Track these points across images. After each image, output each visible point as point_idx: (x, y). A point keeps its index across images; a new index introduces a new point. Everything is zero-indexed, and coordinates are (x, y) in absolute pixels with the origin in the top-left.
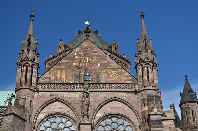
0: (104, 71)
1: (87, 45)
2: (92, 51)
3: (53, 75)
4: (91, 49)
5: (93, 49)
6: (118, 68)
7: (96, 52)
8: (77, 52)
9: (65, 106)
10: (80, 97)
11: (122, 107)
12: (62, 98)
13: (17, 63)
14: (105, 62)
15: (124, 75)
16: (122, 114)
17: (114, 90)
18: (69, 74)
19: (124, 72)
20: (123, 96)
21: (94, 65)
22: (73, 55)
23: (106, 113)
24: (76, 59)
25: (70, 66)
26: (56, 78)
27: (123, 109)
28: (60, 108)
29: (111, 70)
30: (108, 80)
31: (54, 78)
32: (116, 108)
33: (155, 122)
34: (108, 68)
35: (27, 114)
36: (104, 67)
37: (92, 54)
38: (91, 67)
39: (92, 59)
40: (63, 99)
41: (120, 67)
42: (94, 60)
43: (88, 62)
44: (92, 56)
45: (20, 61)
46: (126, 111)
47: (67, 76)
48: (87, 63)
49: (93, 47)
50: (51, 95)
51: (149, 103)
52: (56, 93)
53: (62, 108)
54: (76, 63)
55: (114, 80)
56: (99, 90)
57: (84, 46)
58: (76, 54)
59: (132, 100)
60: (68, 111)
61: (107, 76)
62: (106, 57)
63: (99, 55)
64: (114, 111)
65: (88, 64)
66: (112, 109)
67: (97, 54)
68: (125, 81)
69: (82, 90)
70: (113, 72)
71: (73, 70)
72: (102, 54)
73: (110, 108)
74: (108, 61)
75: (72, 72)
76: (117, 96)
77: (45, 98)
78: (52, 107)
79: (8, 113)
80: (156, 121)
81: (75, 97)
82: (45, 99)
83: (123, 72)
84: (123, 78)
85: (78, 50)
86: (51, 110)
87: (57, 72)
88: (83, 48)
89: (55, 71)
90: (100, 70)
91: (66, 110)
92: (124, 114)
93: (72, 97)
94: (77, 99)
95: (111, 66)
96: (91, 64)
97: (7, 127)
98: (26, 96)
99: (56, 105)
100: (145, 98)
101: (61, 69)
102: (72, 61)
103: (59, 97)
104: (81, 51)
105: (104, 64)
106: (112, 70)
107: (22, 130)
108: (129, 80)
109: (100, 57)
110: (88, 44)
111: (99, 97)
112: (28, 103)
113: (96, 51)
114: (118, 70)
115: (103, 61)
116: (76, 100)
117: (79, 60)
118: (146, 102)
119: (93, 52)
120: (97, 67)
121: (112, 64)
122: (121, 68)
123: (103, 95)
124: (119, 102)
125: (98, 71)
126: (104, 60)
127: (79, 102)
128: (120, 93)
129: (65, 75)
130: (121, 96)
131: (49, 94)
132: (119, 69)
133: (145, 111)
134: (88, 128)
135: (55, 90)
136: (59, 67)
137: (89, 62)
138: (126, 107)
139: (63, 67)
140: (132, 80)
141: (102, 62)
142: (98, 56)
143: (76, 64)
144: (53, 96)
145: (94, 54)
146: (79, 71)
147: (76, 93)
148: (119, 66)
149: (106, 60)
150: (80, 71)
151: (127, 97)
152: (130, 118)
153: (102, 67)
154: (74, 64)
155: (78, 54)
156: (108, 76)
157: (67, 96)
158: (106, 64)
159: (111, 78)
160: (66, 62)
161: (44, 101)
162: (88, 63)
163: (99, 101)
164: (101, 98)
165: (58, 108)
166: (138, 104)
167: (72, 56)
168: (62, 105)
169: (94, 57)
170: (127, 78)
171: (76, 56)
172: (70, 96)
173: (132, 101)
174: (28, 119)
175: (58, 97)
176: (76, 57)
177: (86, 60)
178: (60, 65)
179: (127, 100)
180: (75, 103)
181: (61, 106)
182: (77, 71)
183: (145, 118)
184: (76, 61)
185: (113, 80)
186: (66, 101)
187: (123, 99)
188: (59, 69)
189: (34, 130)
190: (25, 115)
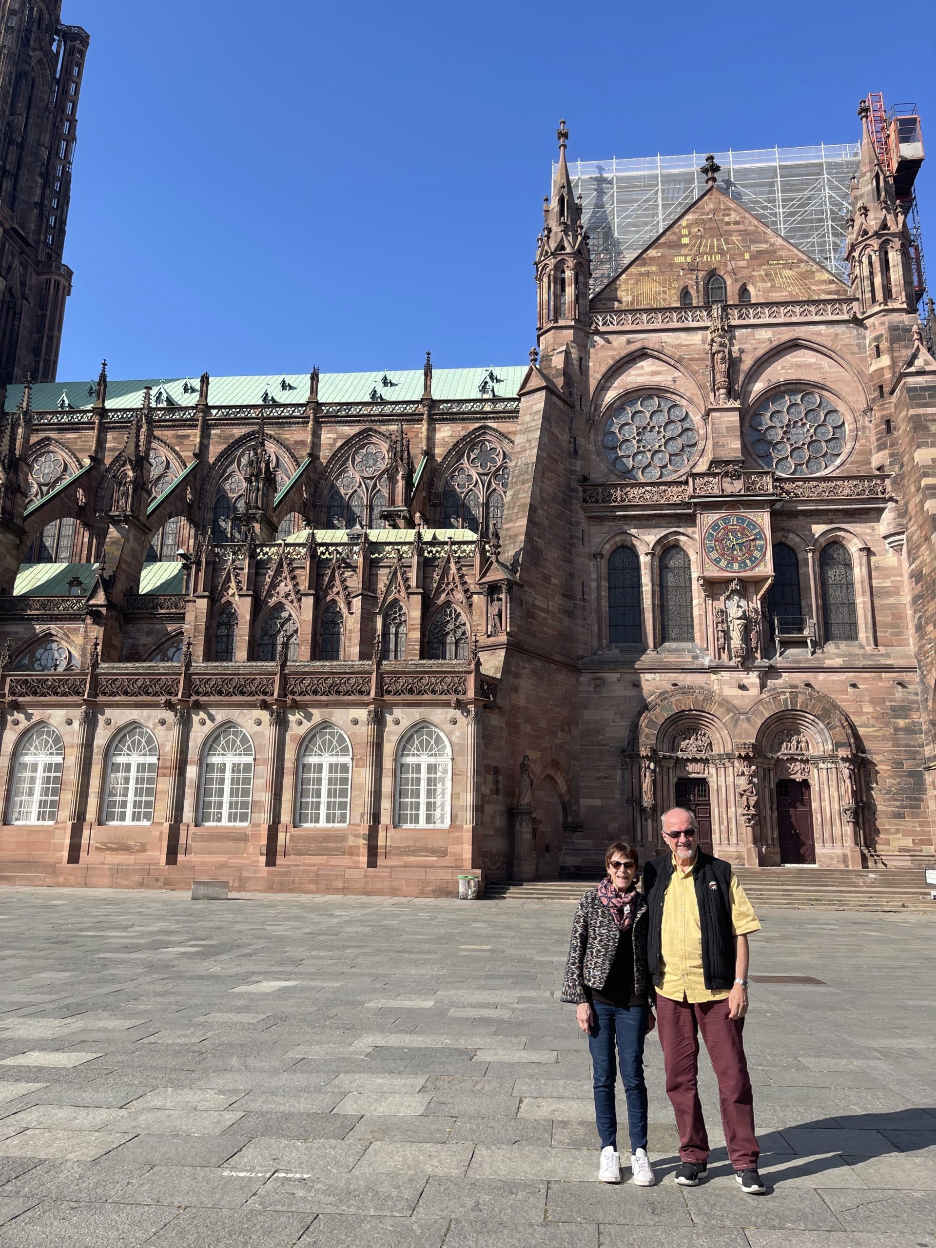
0: (763, 273)
1: (711, 206)
2: (727, 219)
3: (627, 290)
4: (723, 215)
5: (729, 215)
6: (800, 261)
7: (736, 223)
8: (688, 226)
9: (664, 367)
10: (704, 342)
11: (815, 364)
12: (657, 347)
13: (536, 264)
14: (764, 246)
15: (816, 279)
16: (816, 380)
17: (794, 319)
18: (670, 285)
19: (817, 271)
20: (819, 334)
21: (733, 259)
22: (675, 234)
23: (774, 381)
24: (686, 245)
25: (671, 265)
26: (635, 299)
27: (819, 368)
28: (654, 373)
29: (779, 269)
30: (774, 295)
31: (630, 298)
32: (799, 366)
33: (919, 393)
34: (772, 264)
35: (575, 391)
36: (760, 261)
37: (726, 228)
38: (726, 265)
39: (727, 243)
40: (661, 349)
41: (805, 258)
42: (734, 243)
43: (718, 249)
44: (729, 233)
45: (543, 258)
46: (827, 372)
47: (664, 292)
48: (715, 253)
49: (730, 209)
50: (629, 342)
51: (894, 346)
52: (643, 336)
53: (658, 373)
54: (686, 256)
55: (791, 293)
56: (752, 321)
57: (704, 208)
58: (685, 232)
59: (843, 343)
60: (674, 381)
61: (769, 284)
62: (765, 233)
63: (746, 230)
64: (794, 375)
65: (719, 257)
66: (790, 371)
67: (741, 227)
68: (819, 294)
69: (709, 324)
70: (787, 273)
71: (679, 275)
72: (752, 228)
73: (783, 368)
74: (772, 245)
75: (678, 280)
76: (801, 335)
77: (614, 349)
79: (533, 388)
80: (923, 389)
81: (691, 342)
82: (614, 353)
83: (813, 272)
84: (813, 287)
85: (688, 220)
86: (630, 379)
87: (638, 281)
88: (702, 214)
89: (632, 281)
90: (750, 269)
91: (670, 378)
92: (821, 381)
93: (684, 343)
94: (698, 347)
95: (781, 258)
96: (725, 256)
97: (533, 420)
99: (642, 367)
100: (882, 335)
101: (648, 274)
102: (674, 251)
103: (651, 346)
104: (696, 222)
105: (760, 252)
106: (784, 268)
107: (567, 429)
108: (830, 293)
109: (749, 234)
110: (714, 203)
111: (755, 339)
112: (575, 362)
113: (738, 219)
114: (799, 266)
115: (758, 245)
116: (693, 350)
117: (693, 246)
118: (884, 345)
119: (728, 224)
120: (743, 264)
121: (781, 253)
122: (807, 262)
123: (765, 334)
124: (806, 351)
125: (745, 273)
126: (760, 242)
127: (703, 356)
129: (657, 288)
130: (813, 333)
131: (624, 338)
132: (802, 265)
133: (882, 368)
134: (731, 419)
135: (638, 328)
136: (643, 269)
137: (721, 252)
138: (825, 362)
139: (654, 268)
140: (837, 292)
141: (753, 248)
142: (744, 233)
143: (686, 259)
144: (633, 342)
145: (733, 227)
146: (694, 277)
148: (801, 255)
149: (766, 242)
150: (697, 277)
151: (828, 335)
152: (839, 391)
153: (754, 262)
154: (679, 260)
155: (690, 232)
156: (773, 286)
157: (669, 341)
158: (766, 252)
159: (780, 289)
160: (659, 254)
161: (613, 357)
162: (718, 253)
163: (755, 349)
164: (759, 343)
165: (647, 374)
166: (860, 353)
167: (675, 238)
168: (659, 366)
169: (731, 236)
170: (823, 287)
171: (686, 236)
172: (677, 342)
173: (843, 345)
174: (578, 403)
175: (646, 344)
176: (685, 241)
177: (712, 247)
178: (644, 265)
179: (829, 344)
180: (691, 360)
181: (654, 368)
182: (689, 276)
183: (881, 387)
184: (684, 251)
185: (785, 293)
186: (669, 354)
187: (818, 340)
188: (641, 274)
189: (592, 432)
190: (570, 393)
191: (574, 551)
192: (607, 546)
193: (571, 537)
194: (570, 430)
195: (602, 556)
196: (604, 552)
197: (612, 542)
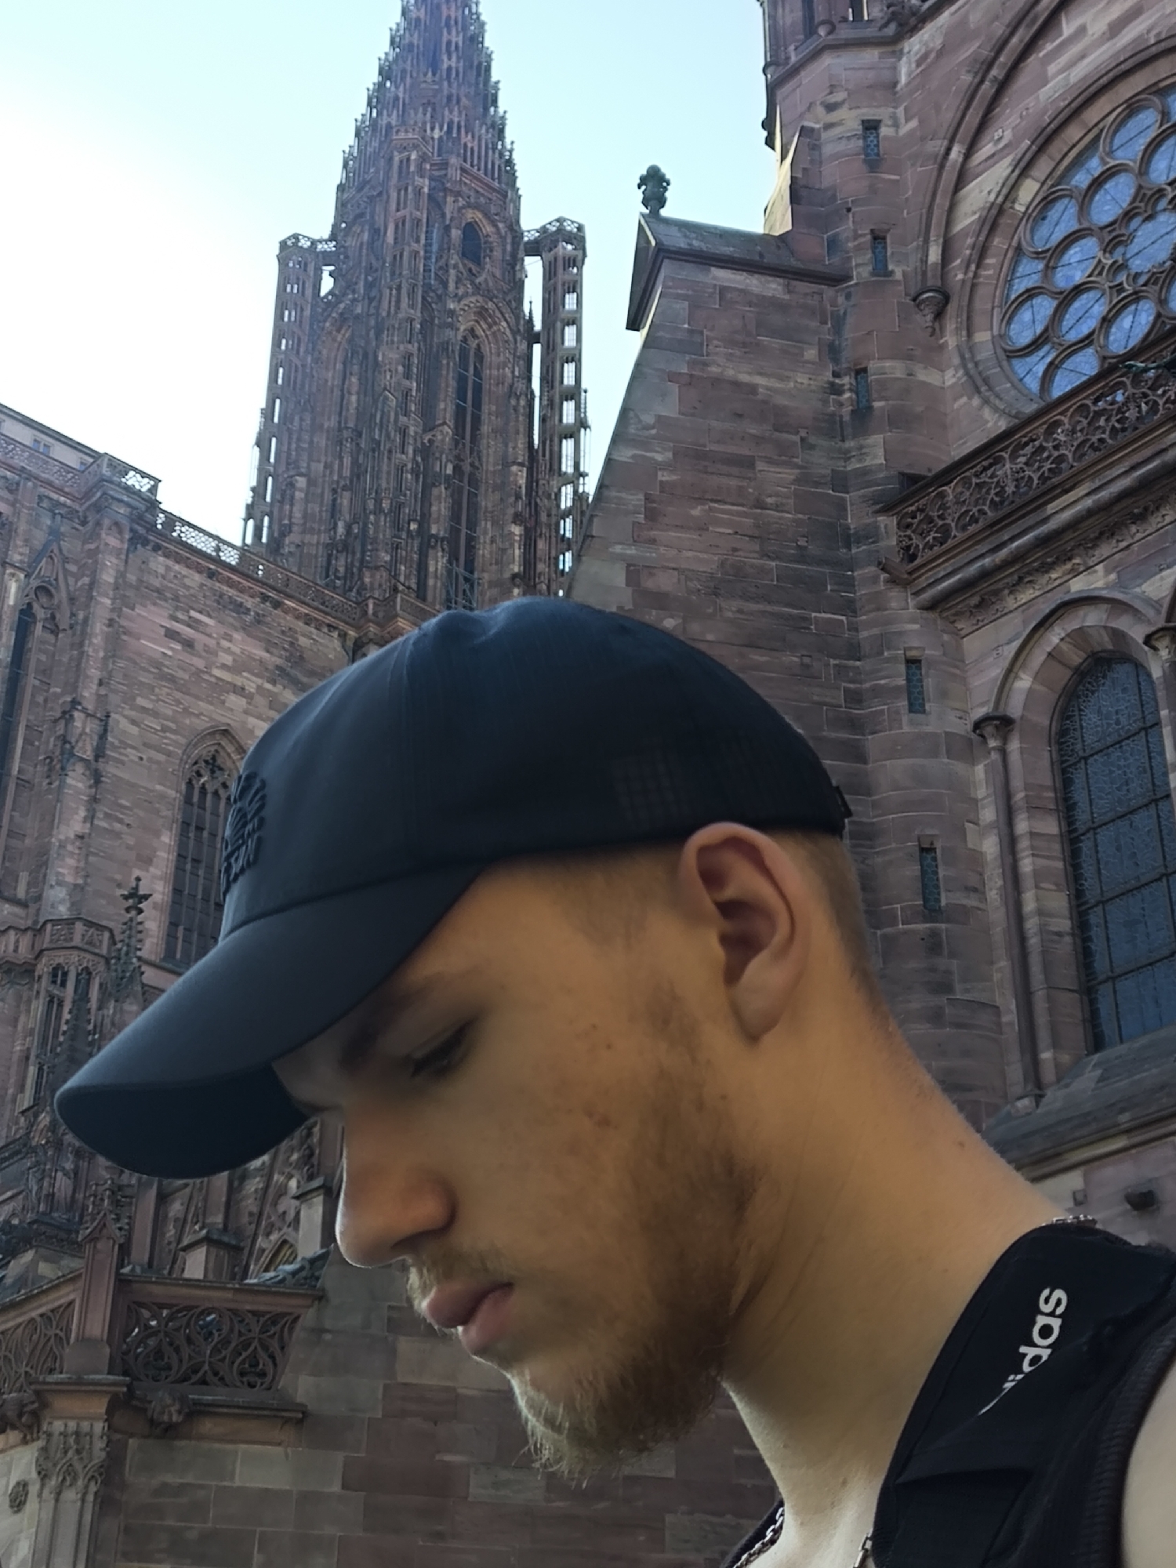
35: (847, 228)
77: (975, 35)
78: (1052, 69)
82: (972, 49)
98: (820, 110)
99: (1082, 30)
107: (811, 353)
112: (842, 147)
161: (970, 62)
165: (1100, 41)
174: (861, 259)
189: (950, 325)
190: (833, 244)
191: (872, 743)
192: (1024, 682)
193: (855, 698)
194: (832, 351)
195: (1003, 724)
196: (1015, 708)
197: (1038, 657)
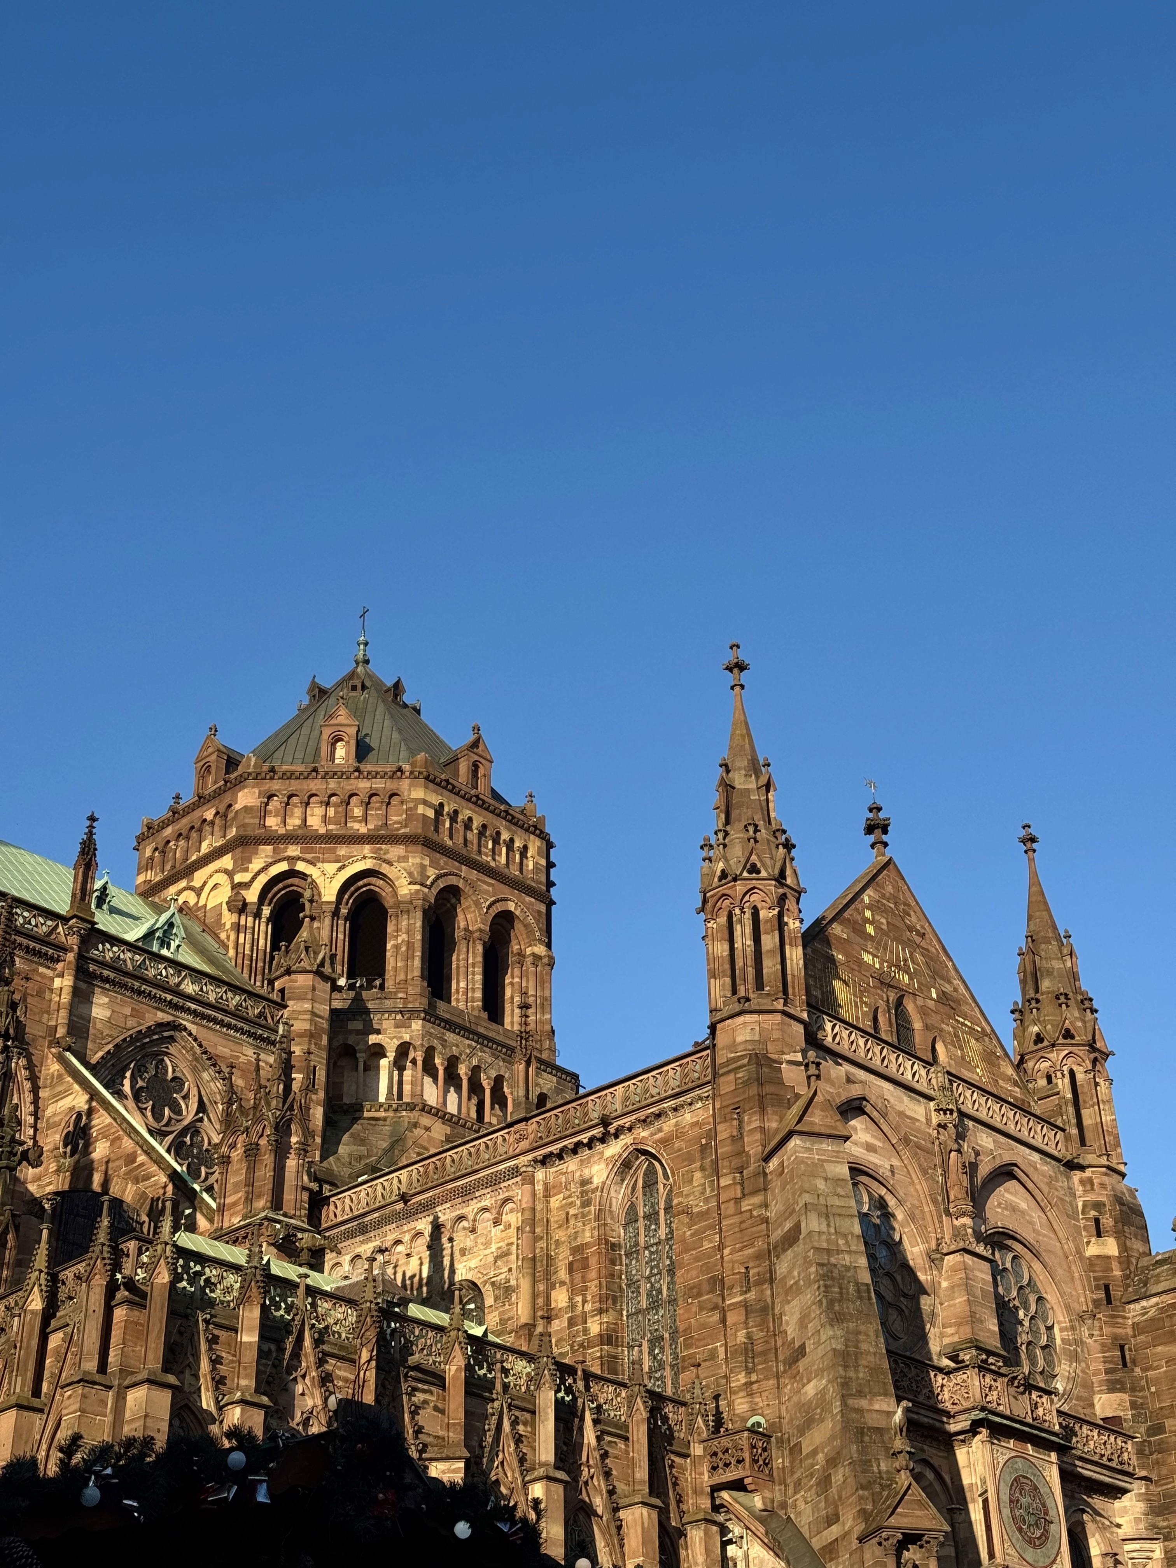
0: (952, 1031)
1: (891, 889)
2: (908, 920)
4: (904, 912)
6: (984, 1032)
7: (918, 933)
8: (871, 908)
9: (881, 1143)
10: (927, 1120)
11: (1027, 1212)
12: (879, 1104)
14: (949, 988)
17: (1010, 1130)
18: (861, 996)
19: (1001, 1057)
20: (1035, 1167)
21: (920, 989)
22: (859, 914)
23: (993, 1222)
24: (872, 938)
25: (860, 963)
26: (825, 997)
27: (1032, 1222)
29: (966, 1032)
30: (966, 1072)
31: (819, 994)
34: (959, 1022)
36: (947, 1010)
37: (909, 934)
38: (915, 996)
39: (912, 960)
40: (883, 1110)
42: (919, 965)
43: (904, 965)
44: (912, 945)
46: (1039, 1233)
47: (856, 1004)
48: (902, 969)
49: (909, 905)
50: (852, 1080)
52: (863, 1075)
53: (875, 1149)
54: (873, 955)
55: (981, 1079)
56: (972, 1112)
57: (883, 888)
58: (868, 915)
59: (1057, 1193)
60: (893, 1171)
61: (959, 1054)
62: (947, 967)
63: (928, 951)
65: (906, 979)
66: (1006, 1212)
67: (923, 943)
70: (974, 1043)
71: (869, 985)
72: (934, 950)
73: (999, 1205)
74: (955, 989)
76: (1018, 1160)
77: (833, 1084)
81: (913, 1114)
83: (997, 1058)
85: (869, 896)
87: (825, 968)
88: (886, 898)
90: (938, 1018)
91: (886, 1162)
92: (1035, 1244)
93: (908, 1114)
94: (923, 1128)
95: (965, 1016)
96: (913, 980)
99: (855, 1129)
100: (1103, 1204)
101: (835, 962)
102: (860, 941)
103: (873, 1099)
104: (879, 907)
105: (946, 995)
106: (970, 1034)
110: (893, 886)
111: (977, 1144)
113: (918, 927)
114: (984, 1041)
115: (942, 982)
116: (918, 1130)
117: (879, 943)
118: (1107, 1222)
119: (910, 929)
120: (931, 1004)
121: (965, 1008)
122: (990, 1037)
123: (986, 1140)
124: (1021, 1188)
125: (935, 1021)
126: (944, 979)
127: (929, 1145)
128: (1028, 1151)
129: (847, 993)
130: (1031, 1163)
131: (844, 1069)
132: (987, 1040)
133: (1108, 1257)
134: (984, 1276)
135: (858, 1058)
136: (829, 952)
137: (908, 970)
138: (1036, 1214)
139: (841, 957)
141: (938, 984)
142: (927, 954)
143: (873, 961)
144: (854, 1082)
146: (885, 996)
147: (915, 1099)
149: (949, 981)
150: (888, 999)
151: (1043, 1174)
152: (1053, 1269)
153: (942, 1008)
154: (867, 958)
155: (873, 918)
156: (963, 1058)
157: (892, 1100)
158: (951, 998)
159: (970, 1067)
160: (845, 936)
161: (832, 1098)
162: (905, 971)
163: (979, 1161)
164: (982, 1152)
166: (1074, 1219)
167: (860, 919)
168: (873, 1136)
169: (915, 950)
170: (1009, 1087)
171: (870, 922)
173: (1057, 1196)
175: (867, 1093)
176: (869, 929)
177: (898, 957)
178: (829, 944)
179: (1045, 1189)
180: (918, 1146)
181: (869, 1138)
182: (879, 991)
183: (1106, 1286)
184: (871, 947)
185: (976, 1077)
187: (1034, 1177)
188: (828, 959)
